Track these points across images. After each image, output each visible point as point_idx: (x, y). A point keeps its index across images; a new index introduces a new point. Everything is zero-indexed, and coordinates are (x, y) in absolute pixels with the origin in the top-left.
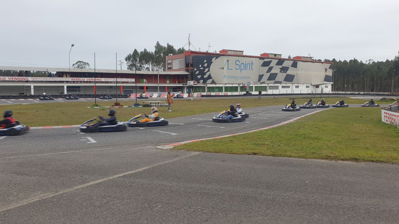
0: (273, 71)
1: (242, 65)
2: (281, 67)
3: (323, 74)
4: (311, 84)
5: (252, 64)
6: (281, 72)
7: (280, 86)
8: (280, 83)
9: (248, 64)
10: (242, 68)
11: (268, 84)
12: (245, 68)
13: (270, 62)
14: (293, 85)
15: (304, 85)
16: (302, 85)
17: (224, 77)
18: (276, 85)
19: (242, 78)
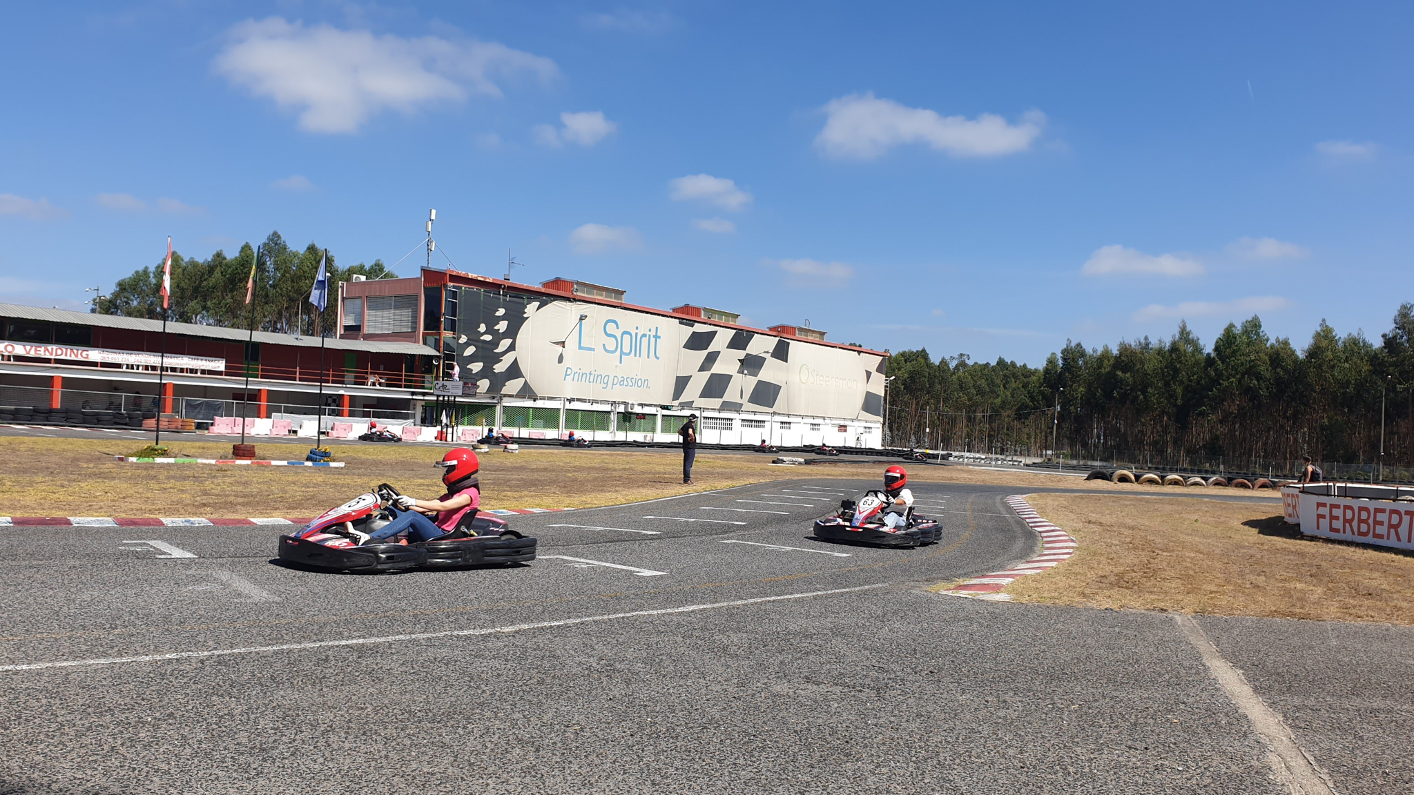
0: (718, 368)
1: (627, 338)
2: (741, 354)
3: (859, 390)
4: (827, 419)
5: (656, 337)
6: (743, 373)
7: (737, 418)
8: (736, 408)
9: (644, 335)
10: (626, 350)
11: (702, 409)
12: (636, 349)
13: (716, 332)
14: (774, 418)
15: (806, 420)
16: (799, 420)
17: (566, 375)
18: (724, 415)
19: (626, 383)
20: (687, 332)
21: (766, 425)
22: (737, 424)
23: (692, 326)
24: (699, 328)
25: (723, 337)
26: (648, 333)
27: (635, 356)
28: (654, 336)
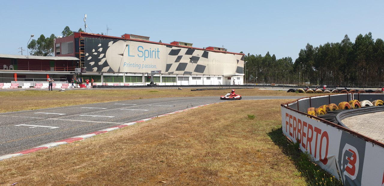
0: (182, 61)
1: (147, 52)
2: (191, 56)
3: (235, 66)
4: (223, 76)
5: (158, 51)
6: (192, 62)
8: (190, 73)
9: (153, 51)
11: (177, 74)
12: (150, 55)
13: (181, 49)
14: (204, 76)
15: (215, 76)
16: (213, 76)
17: (124, 65)
18: (185, 76)
19: (147, 67)
20: (170, 49)
21: (201, 78)
22: (190, 78)
23: (171, 47)
24: (174, 48)
25: (183, 51)
26: (155, 50)
27: (150, 58)
28: (157, 51)
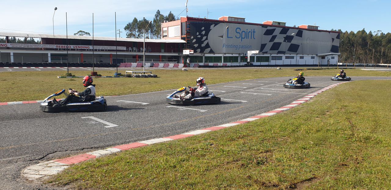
0: (276, 40)
1: (244, 33)
2: (285, 35)
3: (329, 44)
4: (317, 55)
5: (254, 32)
6: (286, 42)
7: (284, 56)
8: (284, 53)
10: (243, 37)
11: (271, 54)
12: (247, 36)
13: (275, 29)
14: (297, 56)
15: (309, 55)
16: (307, 55)
17: (223, 46)
18: (279, 55)
19: (243, 47)
20: (265, 29)
21: (295, 58)
22: (284, 58)
23: (266, 27)
24: (269, 28)
25: (278, 30)
26: (251, 31)
